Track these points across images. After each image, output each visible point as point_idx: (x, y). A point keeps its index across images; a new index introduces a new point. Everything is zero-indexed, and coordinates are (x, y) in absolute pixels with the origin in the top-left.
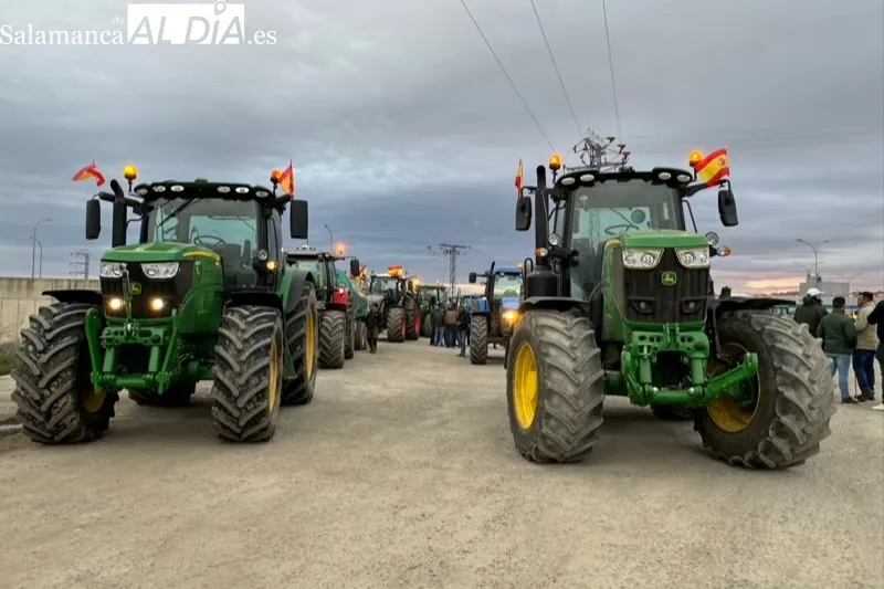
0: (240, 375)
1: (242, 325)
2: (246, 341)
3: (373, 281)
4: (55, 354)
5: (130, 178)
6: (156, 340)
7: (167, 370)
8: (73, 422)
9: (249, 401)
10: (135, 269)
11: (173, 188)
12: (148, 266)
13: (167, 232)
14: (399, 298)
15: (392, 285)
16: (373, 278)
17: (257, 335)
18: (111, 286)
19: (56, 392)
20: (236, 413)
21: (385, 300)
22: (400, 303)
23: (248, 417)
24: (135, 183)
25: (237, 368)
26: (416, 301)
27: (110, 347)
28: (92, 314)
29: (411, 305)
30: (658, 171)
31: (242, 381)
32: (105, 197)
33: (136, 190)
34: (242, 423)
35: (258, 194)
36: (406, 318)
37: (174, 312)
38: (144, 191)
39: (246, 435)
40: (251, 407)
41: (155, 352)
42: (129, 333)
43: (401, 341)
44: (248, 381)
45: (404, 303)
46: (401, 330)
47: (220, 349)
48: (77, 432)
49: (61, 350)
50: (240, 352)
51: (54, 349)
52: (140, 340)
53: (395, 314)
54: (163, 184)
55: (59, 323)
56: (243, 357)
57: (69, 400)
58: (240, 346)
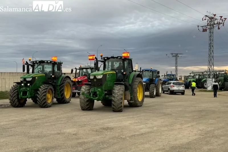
0: (41, 96)
1: (42, 88)
2: (42, 90)
4: (15, 93)
5: (30, 60)
6: (28, 90)
7: (30, 95)
8: (17, 103)
9: (43, 100)
10: (25, 79)
11: (37, 62)
12: (27, 79)
13: (39, 69)
17: (44, 90)
18: (22, 82)
19: (15, 99)
20: (41, 102)
23: (43, 103)
24: (31, 61)
25: (40, 95)
27: (22, 91)
28: (19, 86)
30: (118, 57)
31: (41, 97)
32: (25, 64)
33: (31, 62)
34: (42, 104)
35: (52, 62)
37: (31, 86)
38: (32, 63)
39: (43, 106)
40: (43, 101)
41: (28, 92)
42: (24, 89)
44: (42, 97)
47: (38, 92)
48: (18, 105)
49: (15, 92)
50: (41, 92)
51: (14, 92)
52: (26, 90)
54: (35, 61)
55: (15, 88)
56: (42, 93)
57: (17, 100)
58: (41, 91)
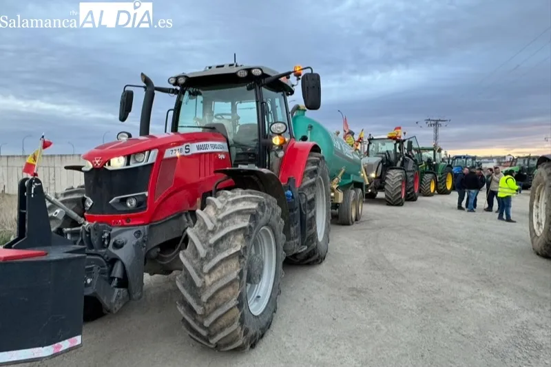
3: (370, 143)
14: (397, 159)
15: (390, 147)
16: (371, 140)
21: (382, 161)
22: (399, 164)
26: (415, 161)
29: (410, 166)
36: (405, 180)
43: (400, 204)
45: (402, 164)
46: (400, 193)
53: (394, 176)
